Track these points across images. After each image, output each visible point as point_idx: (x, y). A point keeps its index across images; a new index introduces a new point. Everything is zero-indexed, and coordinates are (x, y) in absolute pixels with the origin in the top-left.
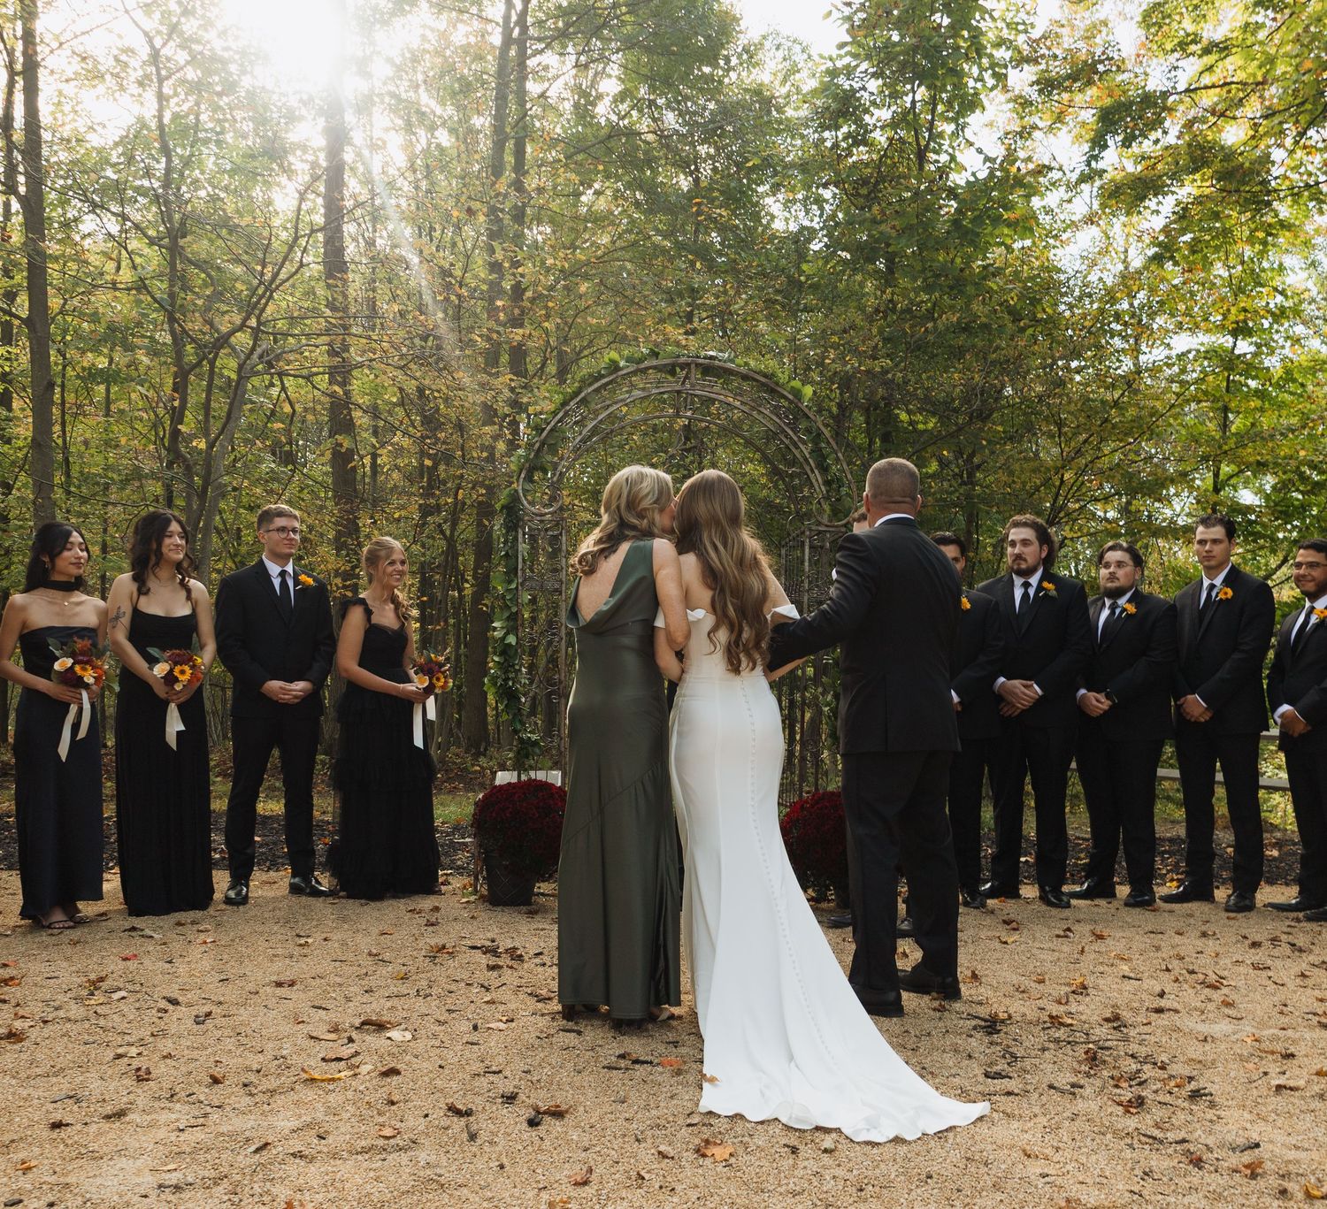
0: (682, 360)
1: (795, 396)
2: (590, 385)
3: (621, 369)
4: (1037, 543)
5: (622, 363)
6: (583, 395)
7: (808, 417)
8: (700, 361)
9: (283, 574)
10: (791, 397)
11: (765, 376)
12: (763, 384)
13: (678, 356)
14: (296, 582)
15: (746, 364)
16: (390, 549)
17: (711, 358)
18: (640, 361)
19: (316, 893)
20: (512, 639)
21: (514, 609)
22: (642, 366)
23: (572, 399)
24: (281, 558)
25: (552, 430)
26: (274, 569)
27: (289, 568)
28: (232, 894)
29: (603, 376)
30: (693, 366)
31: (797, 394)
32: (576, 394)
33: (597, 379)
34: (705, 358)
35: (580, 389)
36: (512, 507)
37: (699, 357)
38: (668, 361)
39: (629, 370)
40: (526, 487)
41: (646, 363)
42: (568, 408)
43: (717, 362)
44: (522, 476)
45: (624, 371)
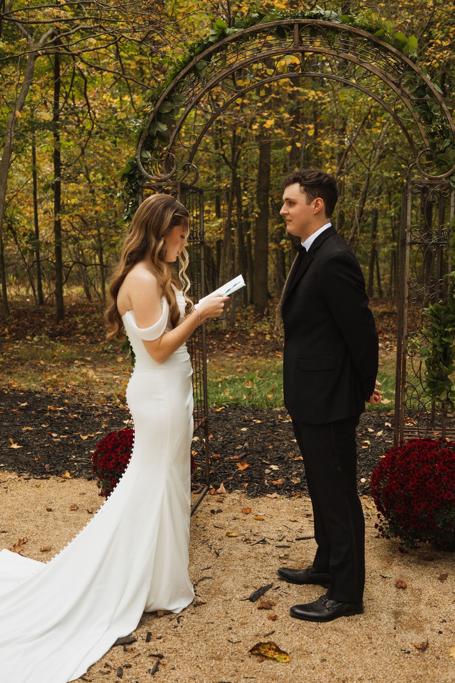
0: (285, 22)
1: (400, 49)
2: (200, 53)
3: (228, 36)
5: (228, 31)
6: (191, 64)
7: (412, 70)
8: (304, 21)
10: (394, 50)
11: (371, 30)
12: (369, 40)
13: (283, 18)
15: (351, 20)
17: (317, 16)
18: (249, 26)
23: (183, 68)
25: (165, 100)
29: (212, 44)
30: (296, 27)
31: (401, 45)
32: (186, 63)
33: (206, 47)
34: (309, 17)
35: (191, 58)
36: (133, 175)
37: (304, 17)
38: (272, 24)
39: (235, 36)
40: (144, 156)
41: (253, 28)
42: (179, 77)
43: (320, 21)
44: (140, 146)
45: (230, 38)
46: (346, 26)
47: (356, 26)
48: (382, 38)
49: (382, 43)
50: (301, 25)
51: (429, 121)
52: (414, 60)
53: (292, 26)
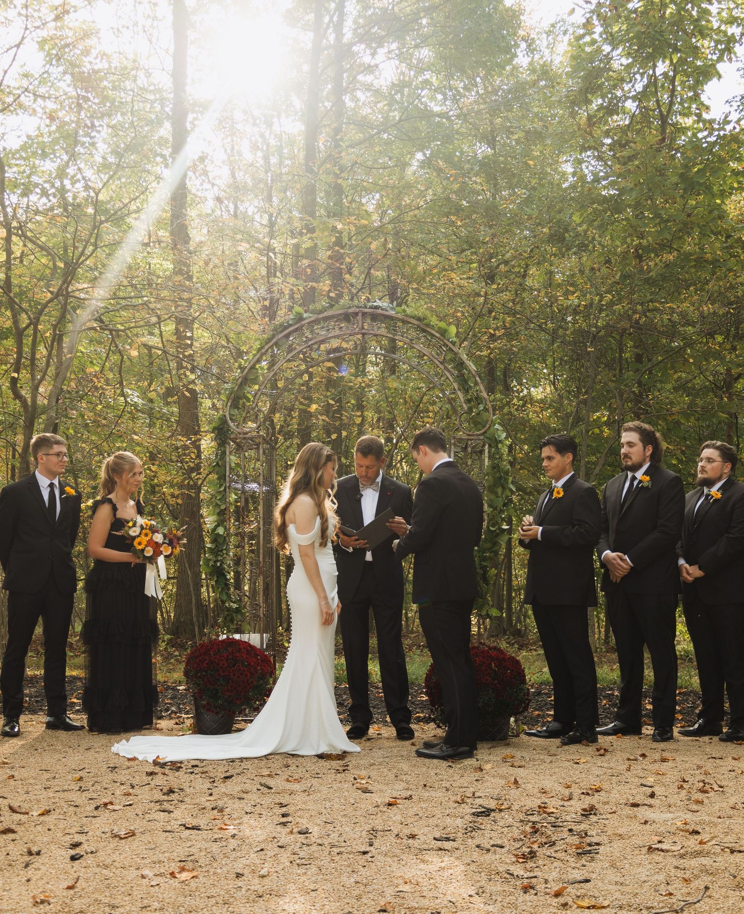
0: (351, 310)
1: (442, 335)
2: (281, 332)
3: (304, 319)
4: (640, 445)
5: (305, 315)
6: (274, 340)
7: (453, 351)
8: (366, 310)
9: (51, 486)
10: (438, 335)
11: (419, 319)
12: (418, 327)
13: (350, 308)
14: (62, 492)
15: (404, 311)
16: (133, 464)
17: (377, 307)
18: (321, 312)
19: (69, 728)
20: (221, 531)
21: (223, 507)
22: (321, 316)
23: (267, 343)
24: (51, 474)
25: (251, 369)
26: (44, 482)
27: (56, 482)
28: (7, 729)
29: (291, 325)
30: (360, 314)
31: (443, 332)
32: (269, 340)
33: (286, 328)
34: (371, 308)
35: (273, 336)
36: (222, 429)
37: (366, 307)
38: (341, 312)
39: (310, 320)
40: (232, 413)
41: (325, 314)
42: (263, 351)
43: (379, 311)
44: (229, 404)
45: (307, 321)
46: (399, 316)
47: (407, 316)
48: (428, 325)
49: (428, 329)
50: (364, 314)
51: (466, 391)
52: (454, 343)
53: (356, 314)
